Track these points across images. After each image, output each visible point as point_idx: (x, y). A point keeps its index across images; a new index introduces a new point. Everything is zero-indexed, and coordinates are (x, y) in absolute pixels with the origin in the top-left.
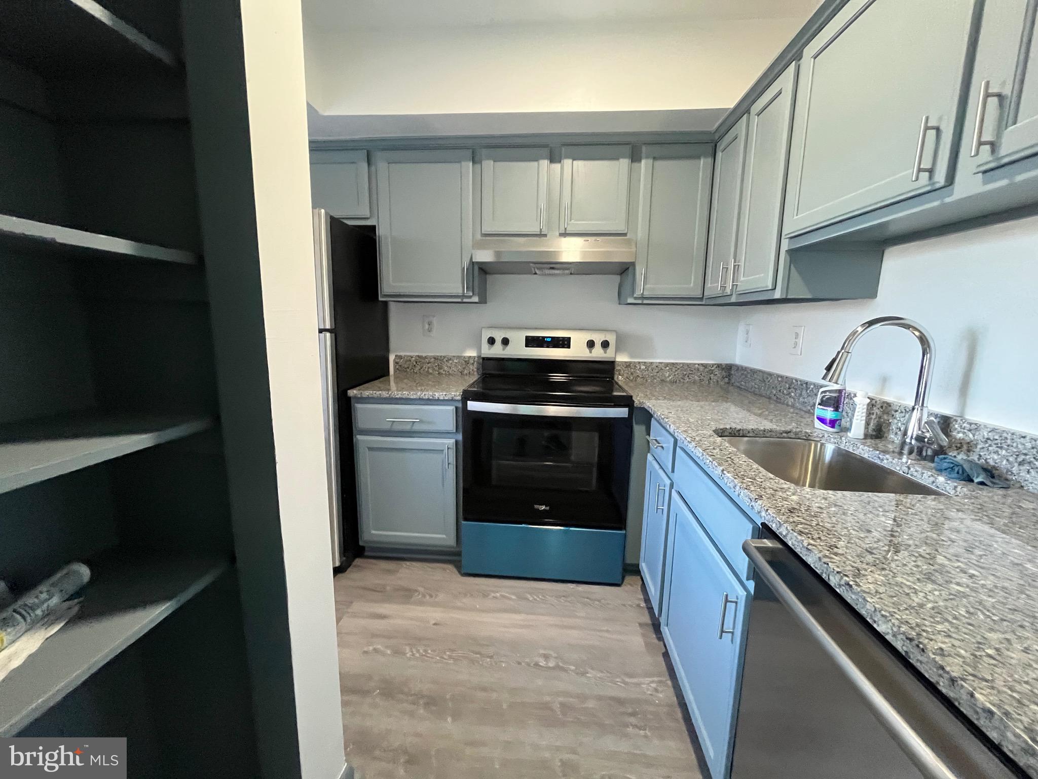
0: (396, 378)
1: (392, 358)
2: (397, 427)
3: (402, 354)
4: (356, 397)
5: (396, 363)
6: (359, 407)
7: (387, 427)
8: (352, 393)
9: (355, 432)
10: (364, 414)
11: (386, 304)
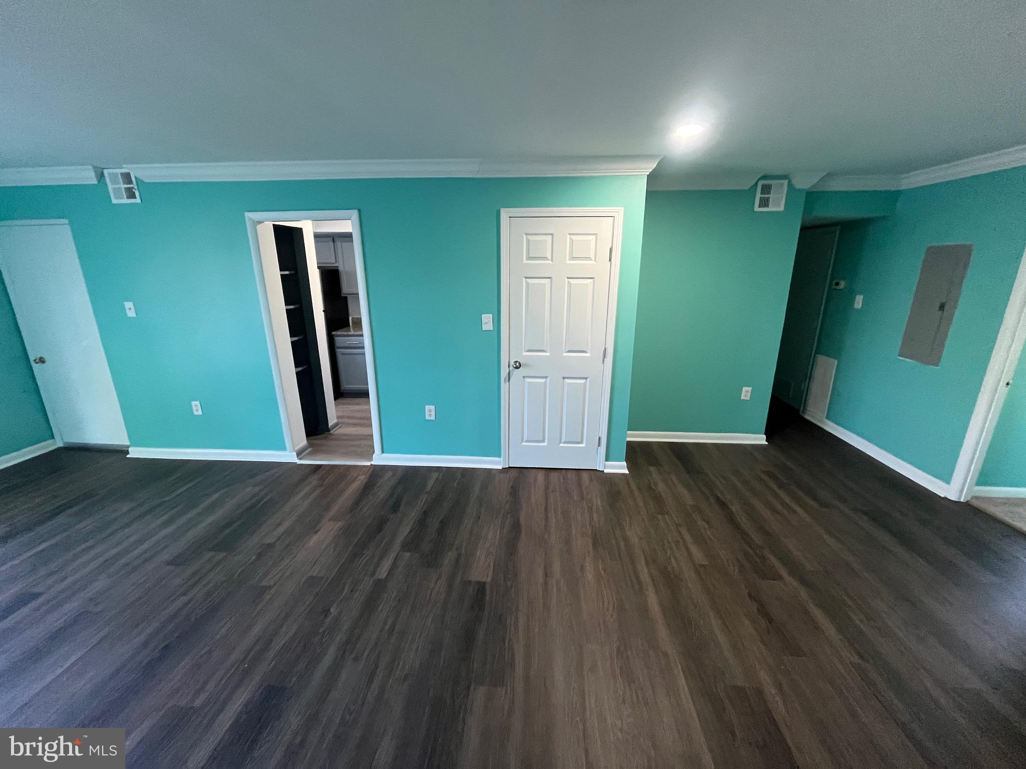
0: (353, 328)
1: (350, 319)
2: (350, 345)
3: (354, 317)
4: (334, 335)
5: (352, 321)
6: (337, 339)
7: (347, 345)
8: (333, 333)
9: (335, 347)
10: (339, 341)
11: (346, 298)
